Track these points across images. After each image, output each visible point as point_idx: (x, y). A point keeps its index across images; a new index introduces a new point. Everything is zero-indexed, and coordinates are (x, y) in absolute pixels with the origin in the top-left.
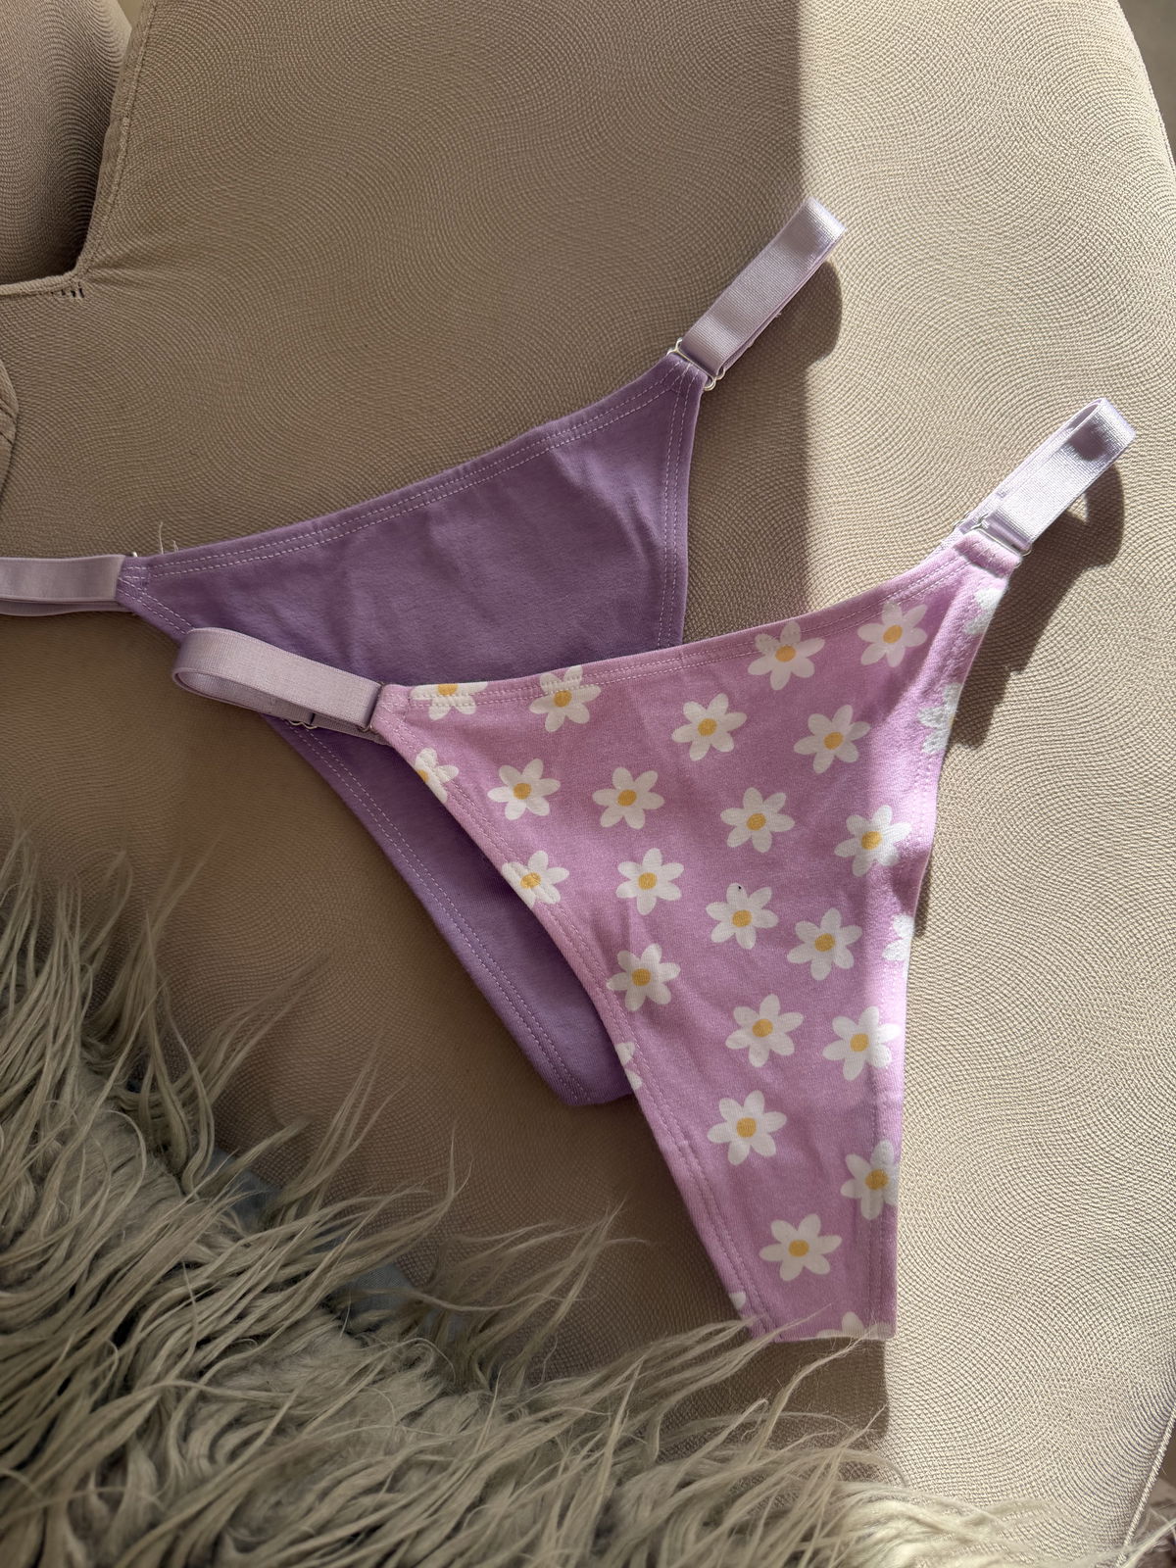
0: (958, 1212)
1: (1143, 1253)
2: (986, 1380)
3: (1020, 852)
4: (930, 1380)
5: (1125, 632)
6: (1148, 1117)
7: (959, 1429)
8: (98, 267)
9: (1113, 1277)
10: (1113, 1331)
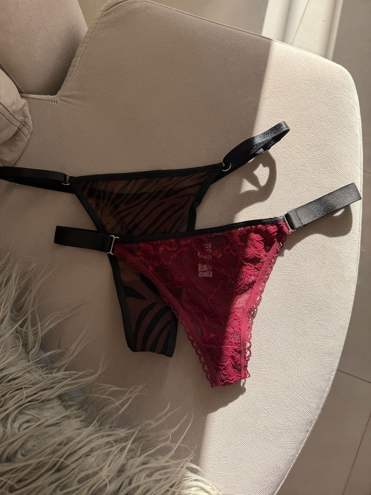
0: (239, 408)
1: (286, 430)
2: (237, 455)
3: (276, 313)
4: (221, 452)
5: (318, 260)
6: (296, 393)
7: (226, 467)
8: (63, 96)
9: (277, 434)
10: (274, 449)
